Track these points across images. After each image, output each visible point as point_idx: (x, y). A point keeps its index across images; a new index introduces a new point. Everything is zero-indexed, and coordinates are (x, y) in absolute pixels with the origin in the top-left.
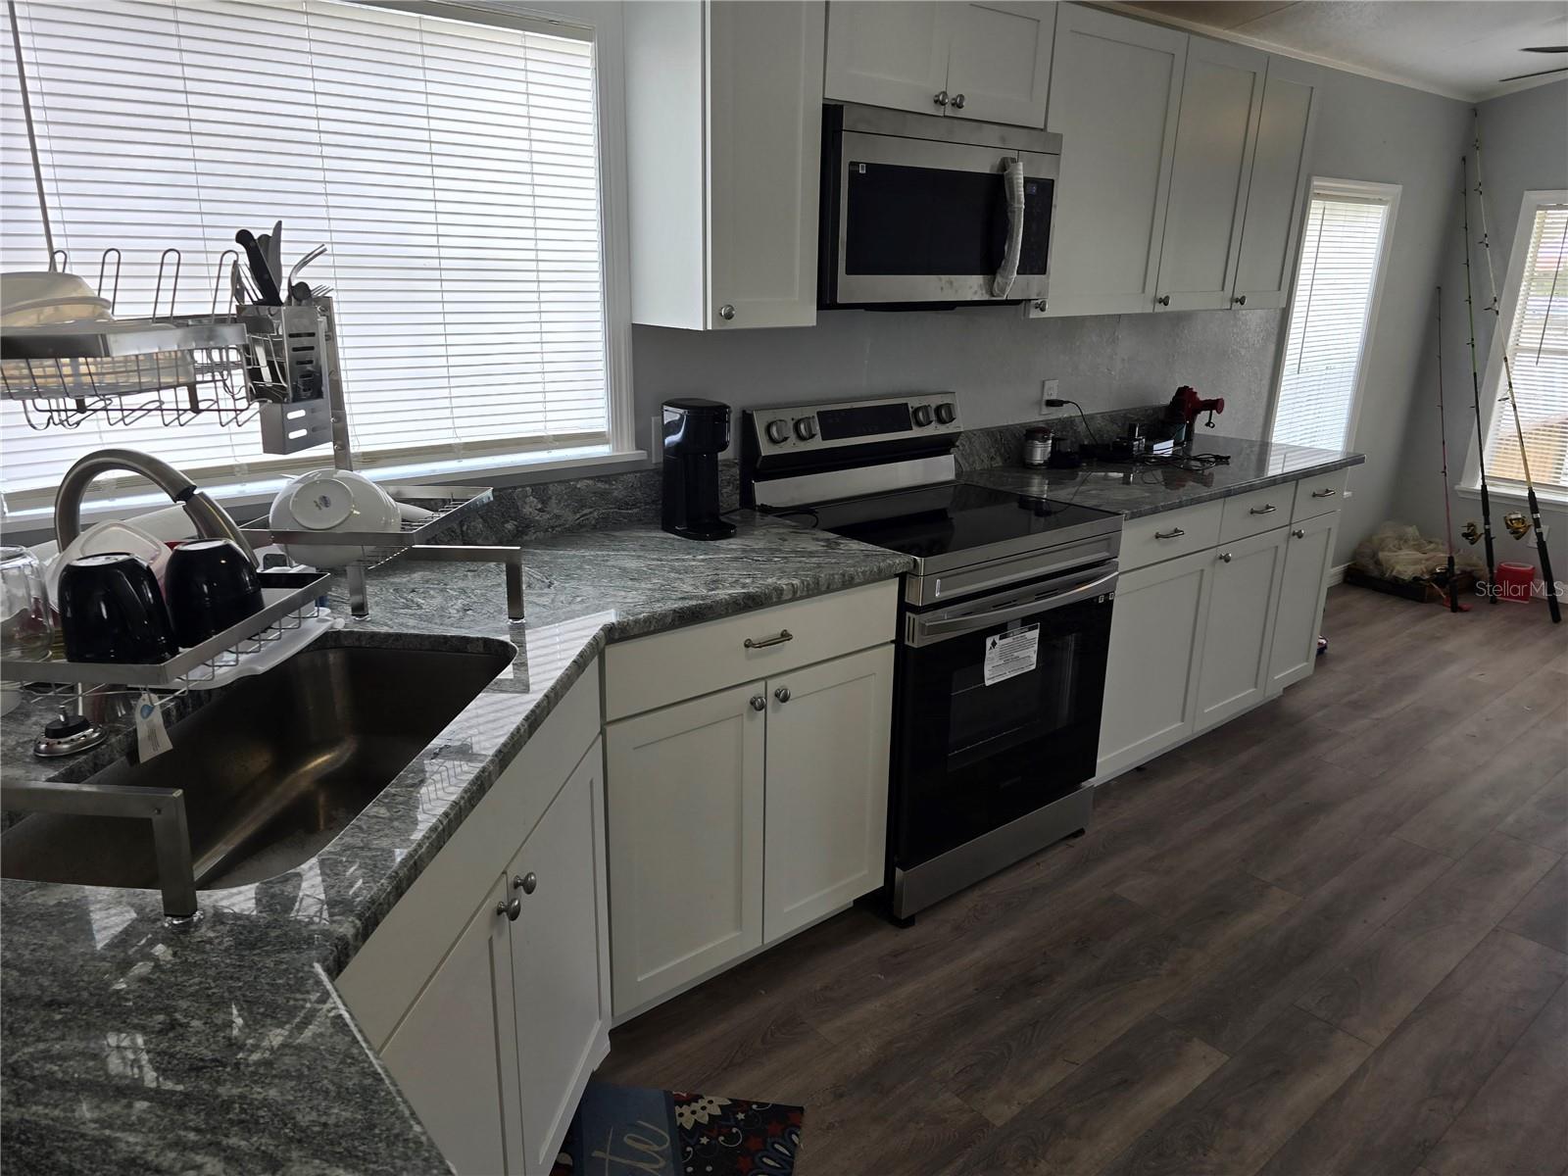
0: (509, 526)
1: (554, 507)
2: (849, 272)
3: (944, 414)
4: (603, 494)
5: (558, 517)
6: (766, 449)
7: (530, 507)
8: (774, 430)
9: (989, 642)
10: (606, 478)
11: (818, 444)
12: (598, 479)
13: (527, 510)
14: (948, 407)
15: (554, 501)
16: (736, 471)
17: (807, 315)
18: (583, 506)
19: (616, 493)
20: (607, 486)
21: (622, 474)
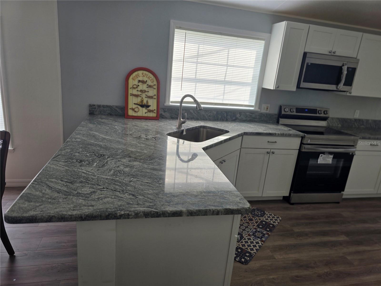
0: (234, 118)
1: (242, 117)
2: (304, 82)
3: (325, 112)
4: (251, 116)
5: (242, 118)
6: (283, 113)
7: (238, 116)
8: (285, 110)
9: (321, 155)
10: (252, 113)
11: (295, 113)
12: (250, 113)
13: (237, 116)
14: (327, 111)
15: (242, 115)
16: (277, 116)
17: (294, 89)
18: (247, 117)
19: (253, 116)
20: (252, 114)
21: (255, 113)
